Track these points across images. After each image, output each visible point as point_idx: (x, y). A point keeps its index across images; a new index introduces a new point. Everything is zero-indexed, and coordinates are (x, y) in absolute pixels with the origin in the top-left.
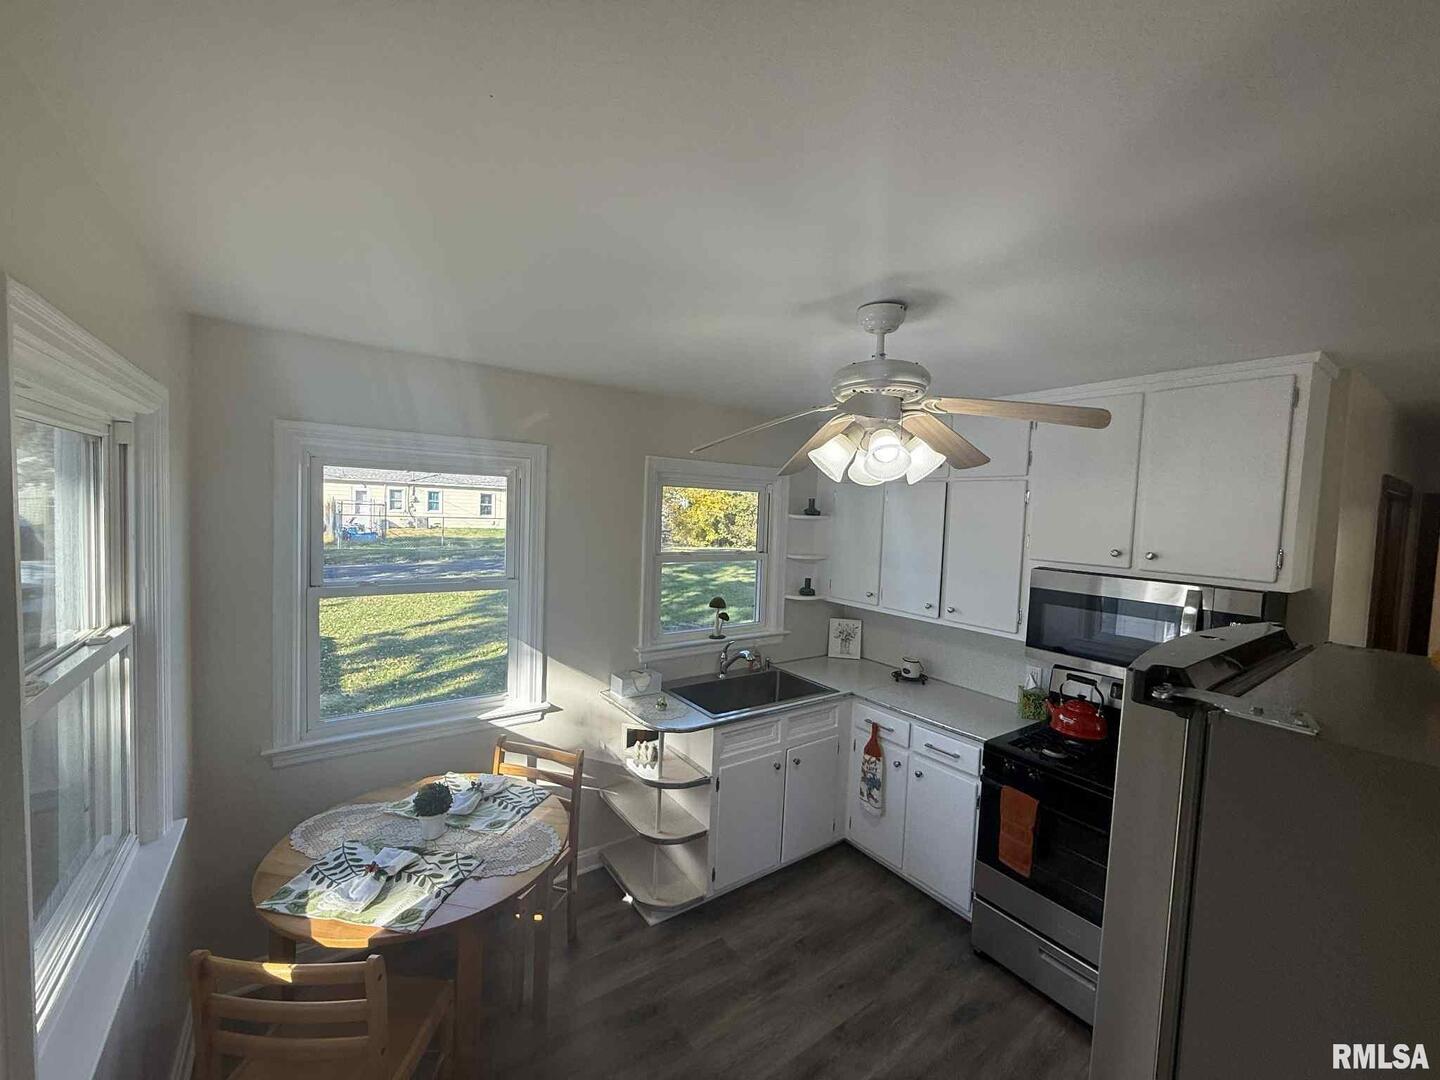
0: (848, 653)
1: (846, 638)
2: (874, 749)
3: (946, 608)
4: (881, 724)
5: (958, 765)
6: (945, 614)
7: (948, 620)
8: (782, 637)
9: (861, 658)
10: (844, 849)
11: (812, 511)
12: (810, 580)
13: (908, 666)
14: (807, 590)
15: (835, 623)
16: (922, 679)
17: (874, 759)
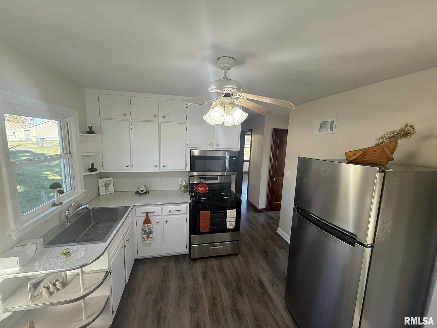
0: (109, 192)
1: (107, 186)
2: (147, 221)
3: (162, 166)
4: (149, 212)
5: (181, 212)
6: (162, 168)
7: (163, 170)
8: (84, 194)
9: (115, 192)
10: (138, 262)
11: (91, 131)
12: (94, 164)
13: (142, 189)
14: (92, 169)
15: (101, 181)
16: (147, 192)
17: (149, 224)
